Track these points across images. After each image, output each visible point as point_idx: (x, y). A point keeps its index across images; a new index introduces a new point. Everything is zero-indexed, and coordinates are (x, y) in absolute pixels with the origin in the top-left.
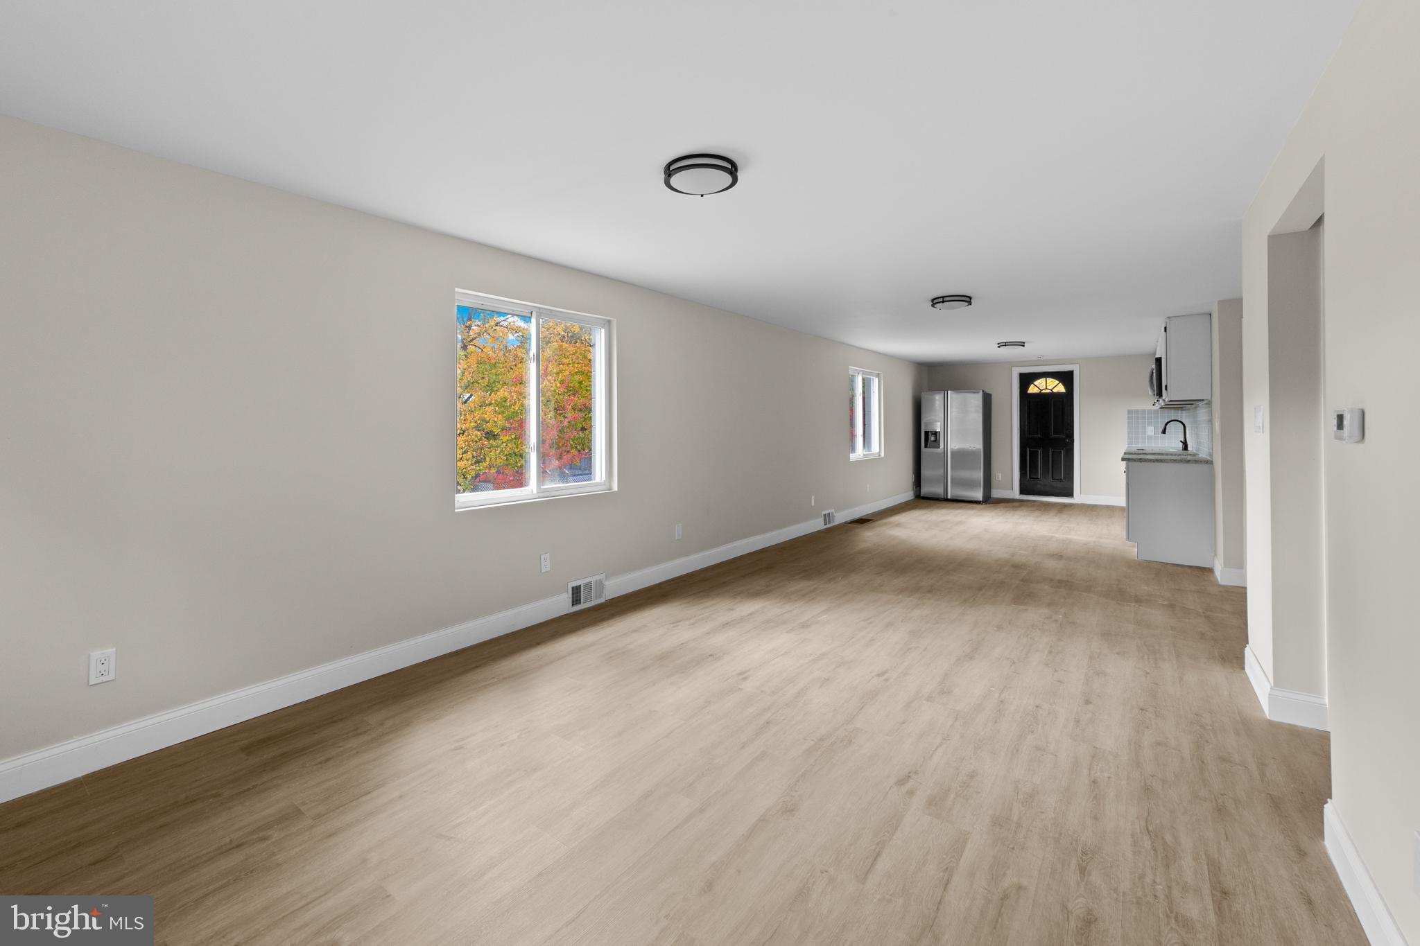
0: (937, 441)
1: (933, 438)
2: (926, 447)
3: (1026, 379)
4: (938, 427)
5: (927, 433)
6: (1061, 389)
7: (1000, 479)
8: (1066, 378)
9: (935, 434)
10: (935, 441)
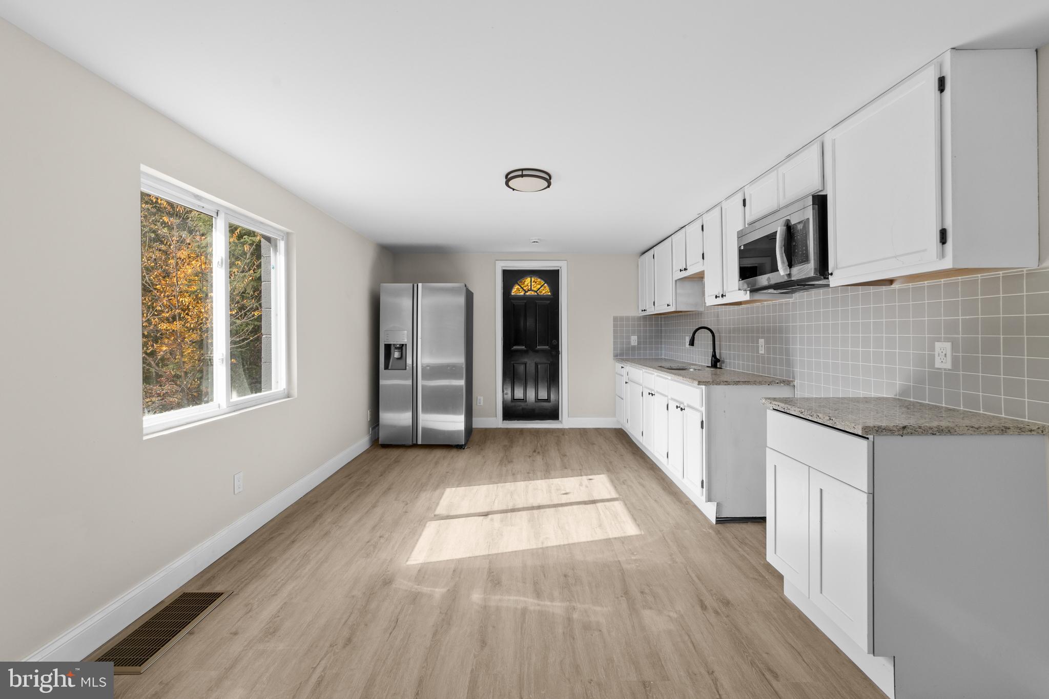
0: (402, 357)
1: (396, 354)
2: (386, 367)
3: (511, 277)
4: (404, 338)
5: (388, 347)
6: (546, 291)
7: (482, 404)
8: (551, 277)
9: (401, 348)
10: (400, 358)
